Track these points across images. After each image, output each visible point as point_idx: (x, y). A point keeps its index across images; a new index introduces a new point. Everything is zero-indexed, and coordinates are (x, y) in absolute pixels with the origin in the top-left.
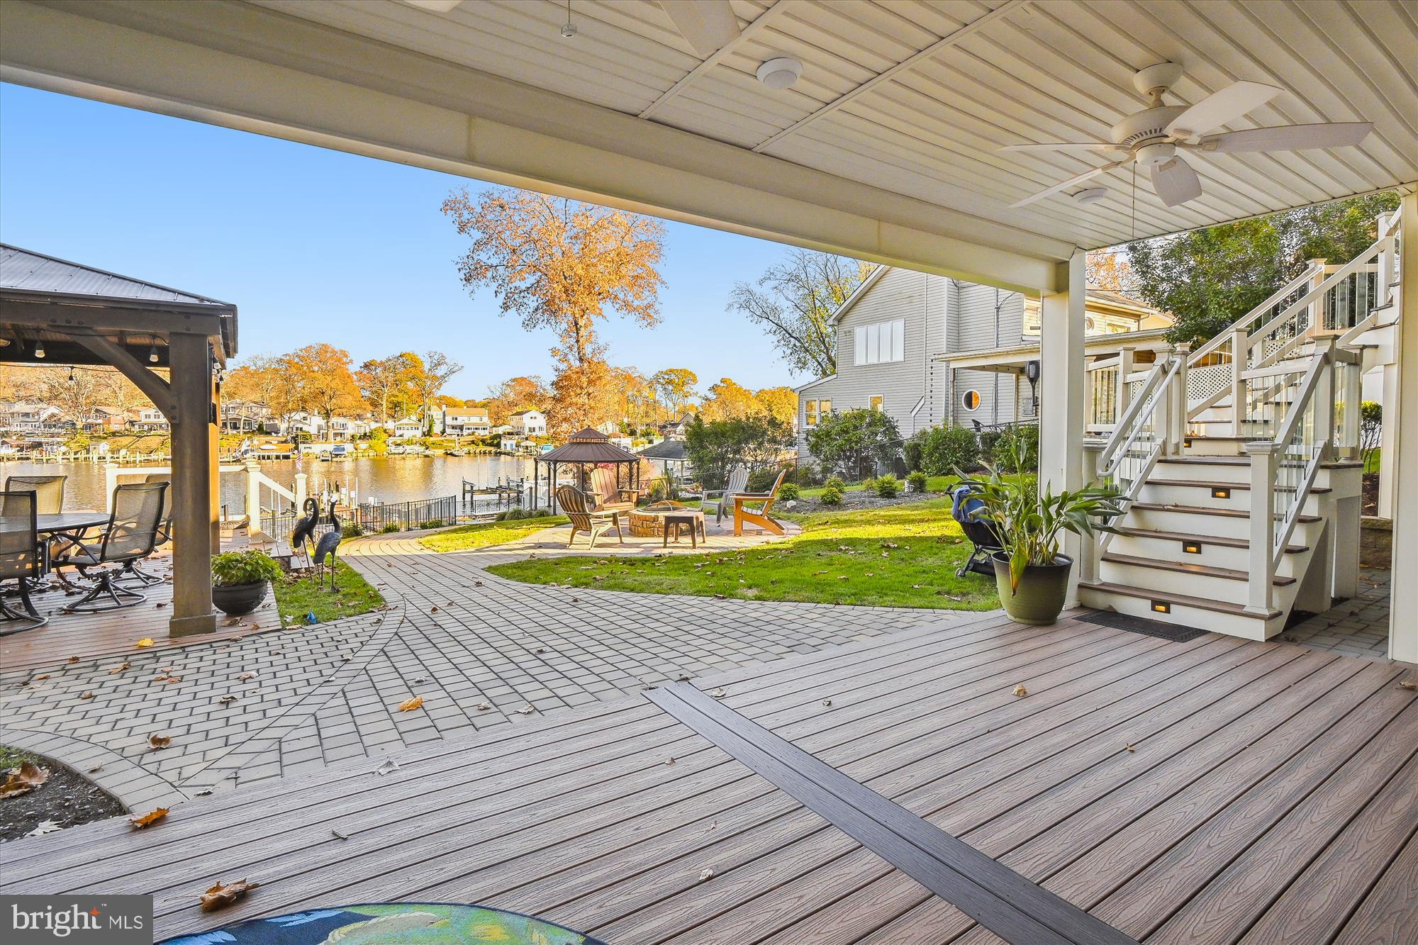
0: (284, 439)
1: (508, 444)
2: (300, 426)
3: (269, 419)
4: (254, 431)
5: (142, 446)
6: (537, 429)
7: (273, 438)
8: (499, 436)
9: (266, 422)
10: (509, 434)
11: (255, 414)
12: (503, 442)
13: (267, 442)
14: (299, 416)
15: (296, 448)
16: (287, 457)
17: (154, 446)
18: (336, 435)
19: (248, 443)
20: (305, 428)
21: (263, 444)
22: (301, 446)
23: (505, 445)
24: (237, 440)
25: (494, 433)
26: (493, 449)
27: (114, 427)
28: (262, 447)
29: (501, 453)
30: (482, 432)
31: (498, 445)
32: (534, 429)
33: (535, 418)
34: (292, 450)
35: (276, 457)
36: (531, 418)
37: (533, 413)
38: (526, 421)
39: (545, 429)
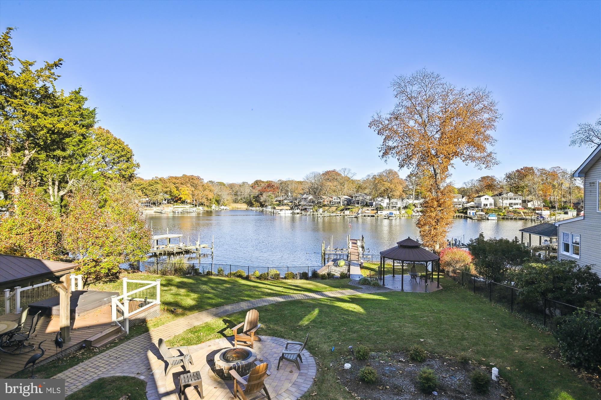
0: (373, 209)
1: (471, 212)
2: (380, 203)
3: (370, 200)
4: (364, 205)
5: (331, 210)
6: (488, 205)
7: (370, 208)
8: (467, 208)
9: (368, 201)
10: (472, 207)
11: (366, 199)
12: (468, 211)
13: (367, 210)
14: (380, 199)
15: (377, 212)
16: (373, 216)
17: (334, 210)
18: (393, 207)
19: (361, 210)
20: (382, 204)
21: (366, 211)
22: (379, 212)
23: (470, 213)
24: (358, 209)
25: (465, 207)
26: (463, 215)
27: (326, 203)
28: (366, 212)
29: (467, 217)
30: (458, 206)
31: (466, 213)
32: (487, 205)
33: (488, 199)
34: (375, 213)
35: (368, 216)
36: (485, 199)
37: (486, 197)
38: (483, 200)
39: (493, 205)
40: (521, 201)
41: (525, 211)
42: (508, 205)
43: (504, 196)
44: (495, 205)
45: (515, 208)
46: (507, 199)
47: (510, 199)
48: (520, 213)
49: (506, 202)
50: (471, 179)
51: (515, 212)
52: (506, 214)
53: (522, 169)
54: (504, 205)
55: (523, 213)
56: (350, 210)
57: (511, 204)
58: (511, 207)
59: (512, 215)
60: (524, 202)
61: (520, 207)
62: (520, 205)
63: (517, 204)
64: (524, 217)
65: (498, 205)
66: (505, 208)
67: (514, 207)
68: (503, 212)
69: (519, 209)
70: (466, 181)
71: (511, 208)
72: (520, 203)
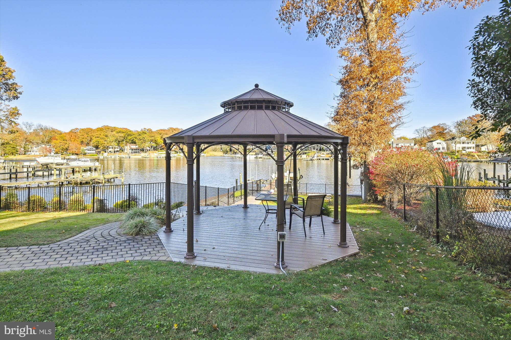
0: (328, 153)
6: (441, 149)
7: (325, 153)
24: (314, 153)
32: (439, 149)
33: (440, 143)
34: (330, 157)
35: (323, 159)
36: (438, 143)
37: (438, 141)
38: (435, 145)
39: (446, 149)
40: (474, 145)
41: (479, 154)
42: (461, 149)
43: (457, 140)
44: (448, 149)
45: (469, 152)
46: (460, 143)
47: (463, 143)
48: (474, 156)
49: (459, 146)
50: (423, 126)
51: (468, 155)
52: (459, 157)
53: (474, 116)
54: (457, 149)
55: (478, 156)
56: (307, 154)
57: (464, 148)
58: (464, 150)
59: (465, 158)
60: (477, 146)
61: (474, 150)
62: (474, 149)
63: (470, 148)
64: (479, 160)
65: (451, 149)
66: (458, 152)
67: (468, 150)
68: (456, 155)
69: (472, 152)
70: (418, 128)
71: (464, 152)
72: (474, 147)
